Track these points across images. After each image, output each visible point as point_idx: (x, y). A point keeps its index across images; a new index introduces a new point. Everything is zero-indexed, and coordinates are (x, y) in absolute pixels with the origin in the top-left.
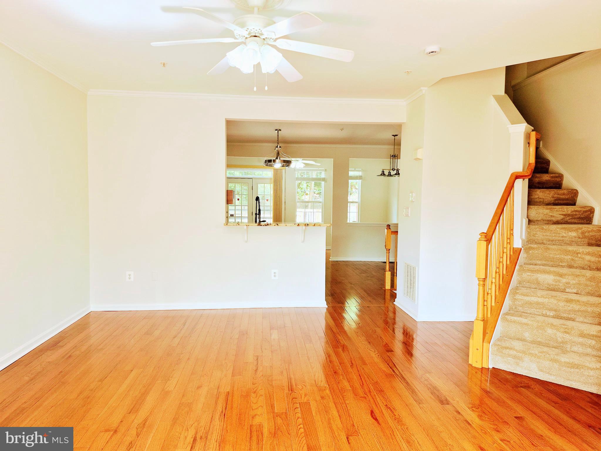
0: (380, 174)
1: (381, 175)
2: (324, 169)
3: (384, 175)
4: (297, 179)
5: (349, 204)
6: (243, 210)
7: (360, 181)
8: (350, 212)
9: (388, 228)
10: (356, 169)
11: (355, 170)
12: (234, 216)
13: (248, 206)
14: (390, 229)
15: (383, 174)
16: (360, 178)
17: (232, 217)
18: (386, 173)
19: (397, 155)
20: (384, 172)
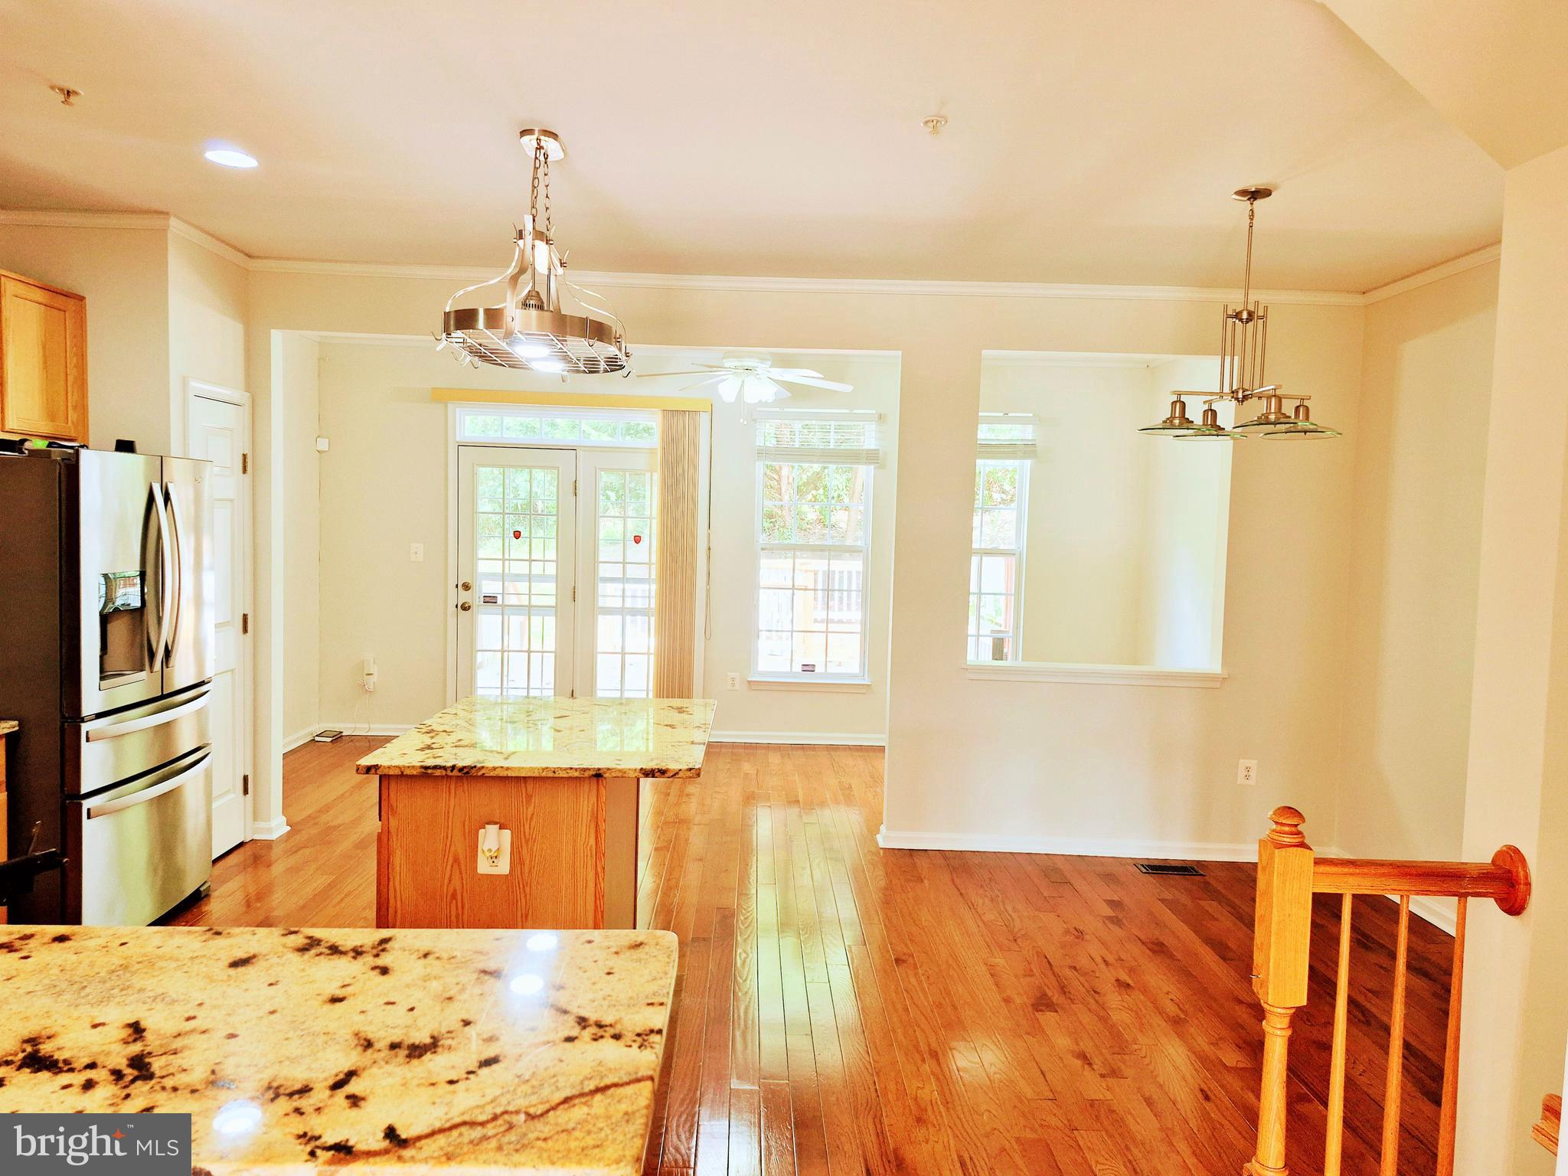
0: (1158, 421)
1: (1168, 424)
2: (874, 412)
3: (1186, 422)
4: (762, 453)
5: (975, 560)
6: (539, 576)
7: (1028, 463)
8: (980, 594)
9: (1287, 839)
10: (1009, 415)
11: (1006, 419)
12: (499, 601)
13: (557, 561)
14: (1302, 845)
15: (1178, 420)
16: (1026, 450)
17: (490, 607)
18: (1195, 413)
19: (1266, 308)
20: (1183, 405)
